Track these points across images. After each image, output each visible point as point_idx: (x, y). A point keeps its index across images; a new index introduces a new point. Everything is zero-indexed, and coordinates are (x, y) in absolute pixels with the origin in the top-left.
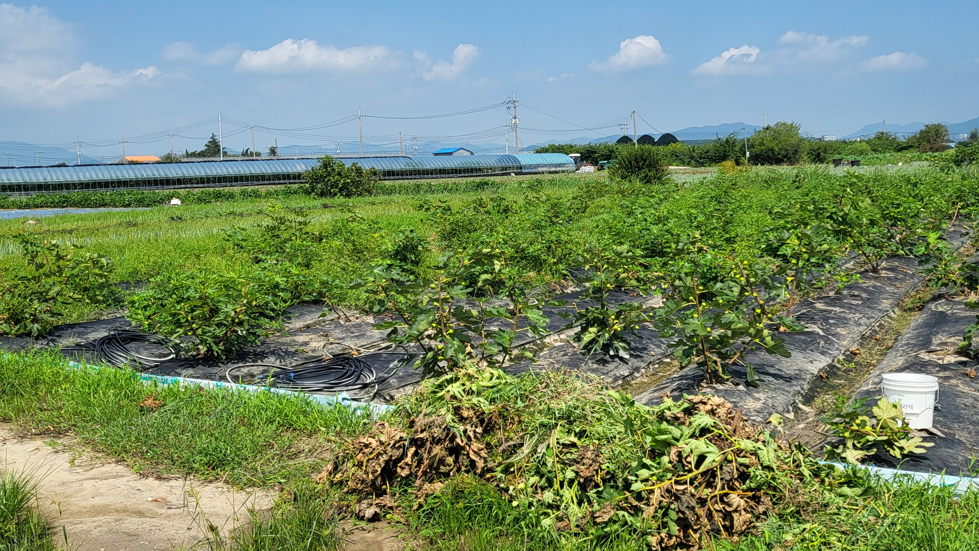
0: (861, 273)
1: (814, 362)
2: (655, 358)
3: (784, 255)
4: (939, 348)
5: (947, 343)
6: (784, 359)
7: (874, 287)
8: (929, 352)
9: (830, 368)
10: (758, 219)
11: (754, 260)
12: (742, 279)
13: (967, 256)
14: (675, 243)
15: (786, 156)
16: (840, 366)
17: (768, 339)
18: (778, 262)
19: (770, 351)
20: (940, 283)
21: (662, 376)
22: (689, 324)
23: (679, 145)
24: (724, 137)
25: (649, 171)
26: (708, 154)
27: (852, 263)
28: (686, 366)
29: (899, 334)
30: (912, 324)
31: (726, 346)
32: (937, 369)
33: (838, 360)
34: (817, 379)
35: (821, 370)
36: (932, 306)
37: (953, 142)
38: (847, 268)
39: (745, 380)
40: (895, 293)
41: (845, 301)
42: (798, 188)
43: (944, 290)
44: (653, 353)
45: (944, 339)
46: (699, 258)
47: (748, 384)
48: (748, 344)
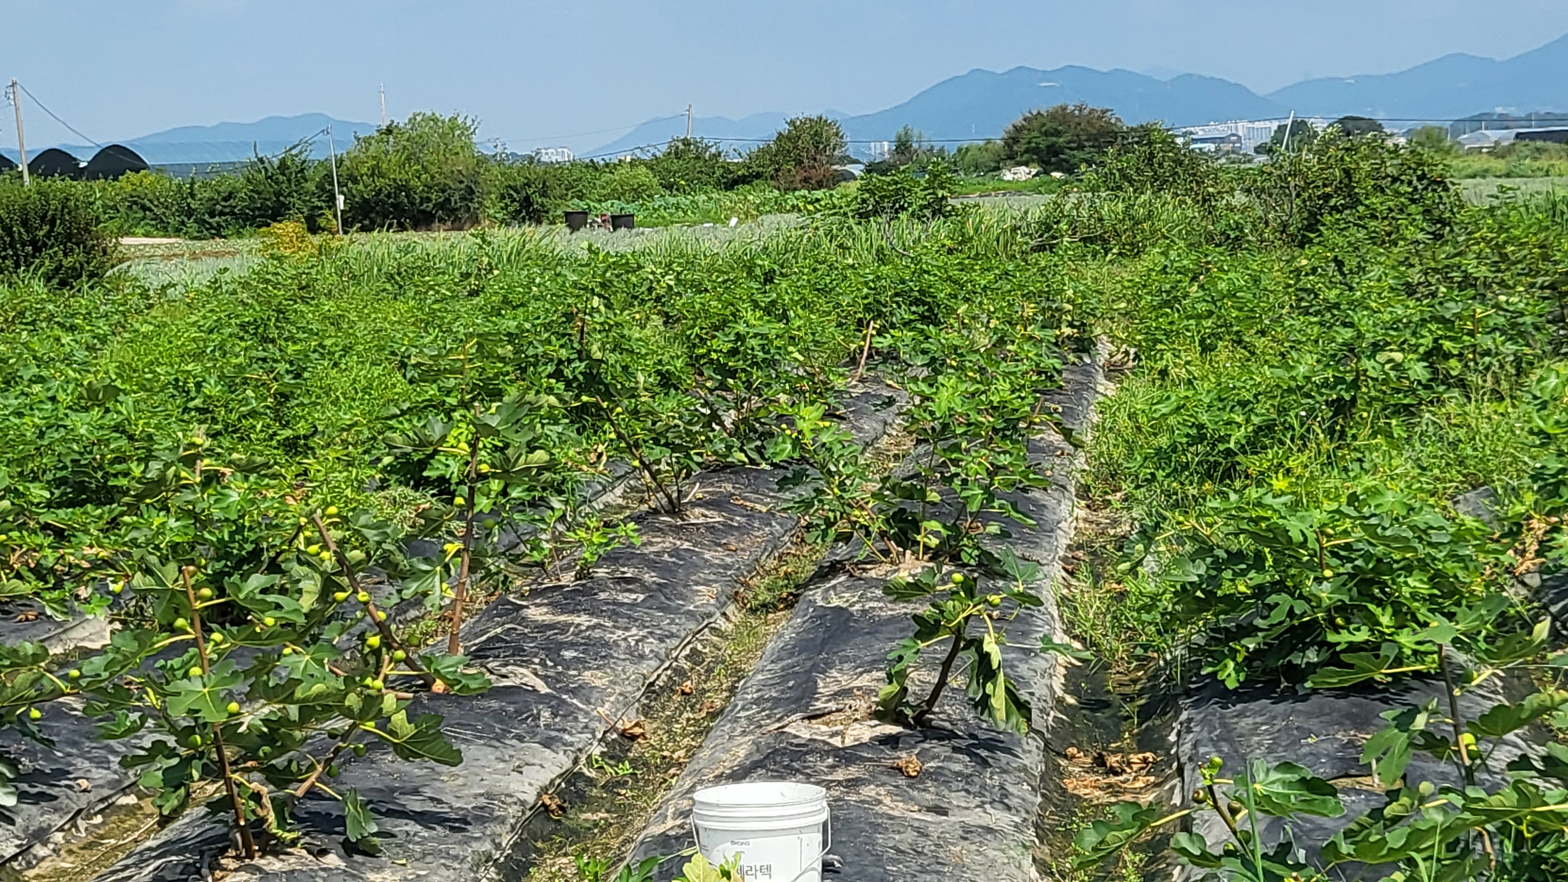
0: (638, 519)
1: (524, 770)
2: (93, 797)
3: (442, 480)
4: (832, 706)
5: (851, 690)
6: (444, 768)
7: (675, 552)
8: (810, 718)
9: (568, 782)
10: (370, 381)
11: (362, 498)
12: (325, 555)
13: (896, 457)
14: (139, 460)
15: (441, 206)
16: (593, 774)
17: (399, 719)
18: (427, 500)
19: (406, 751)
20: (832, 532)
21: (115, 848)
22: (178, 694)
23: (148, 179)
24: (273, 157)
25: (66, 255)
26: (232, 202)
27: (619, 491)
28: (176, 813)
29: (738, 674)
30: (770, 645)
31: (284, 749)
32: (830, 761)
33: (589, 757)
34: (535, 816)
35: (544, 790)
36: (817, 595)
37: (856, 162)
38: (607, 505)
39: (341, 838)
40: (727, 567)
41: (602, 596)
42: (473, 294)
43: (843, 550)
44: (84, 784)
45: (845, 681)
46: (205, 502)
47: (350, 849)
48: (345, 736)
